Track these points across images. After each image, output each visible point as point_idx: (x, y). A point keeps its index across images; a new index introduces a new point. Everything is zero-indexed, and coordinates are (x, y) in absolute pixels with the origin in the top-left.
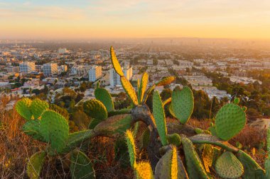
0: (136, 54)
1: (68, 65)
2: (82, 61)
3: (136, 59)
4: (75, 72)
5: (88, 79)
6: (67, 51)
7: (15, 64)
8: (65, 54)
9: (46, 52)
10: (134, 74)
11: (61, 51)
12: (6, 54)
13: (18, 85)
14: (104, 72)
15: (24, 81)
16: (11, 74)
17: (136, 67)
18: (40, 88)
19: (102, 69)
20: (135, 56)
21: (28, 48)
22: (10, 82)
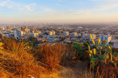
0: (114, 29)
1: (81, 33)
2: (87, 32)
3: (114, 32)
4: (84, 37)
5: (89, 40)
6: (81, 28)
7: (62, 32)
8: (80, 29)
9: (73, 28)
10: (112, 39)
11: (79, 27)
12: (59, 28)
13: (62, 40)
14: (97, 37)
15: (64, 39)
16: (60, 36)
17: (114, 36)
18: (69, 42)
19: (96, 36)
20: (113, 30)
21: (67, 26)
22: (60, 39)
